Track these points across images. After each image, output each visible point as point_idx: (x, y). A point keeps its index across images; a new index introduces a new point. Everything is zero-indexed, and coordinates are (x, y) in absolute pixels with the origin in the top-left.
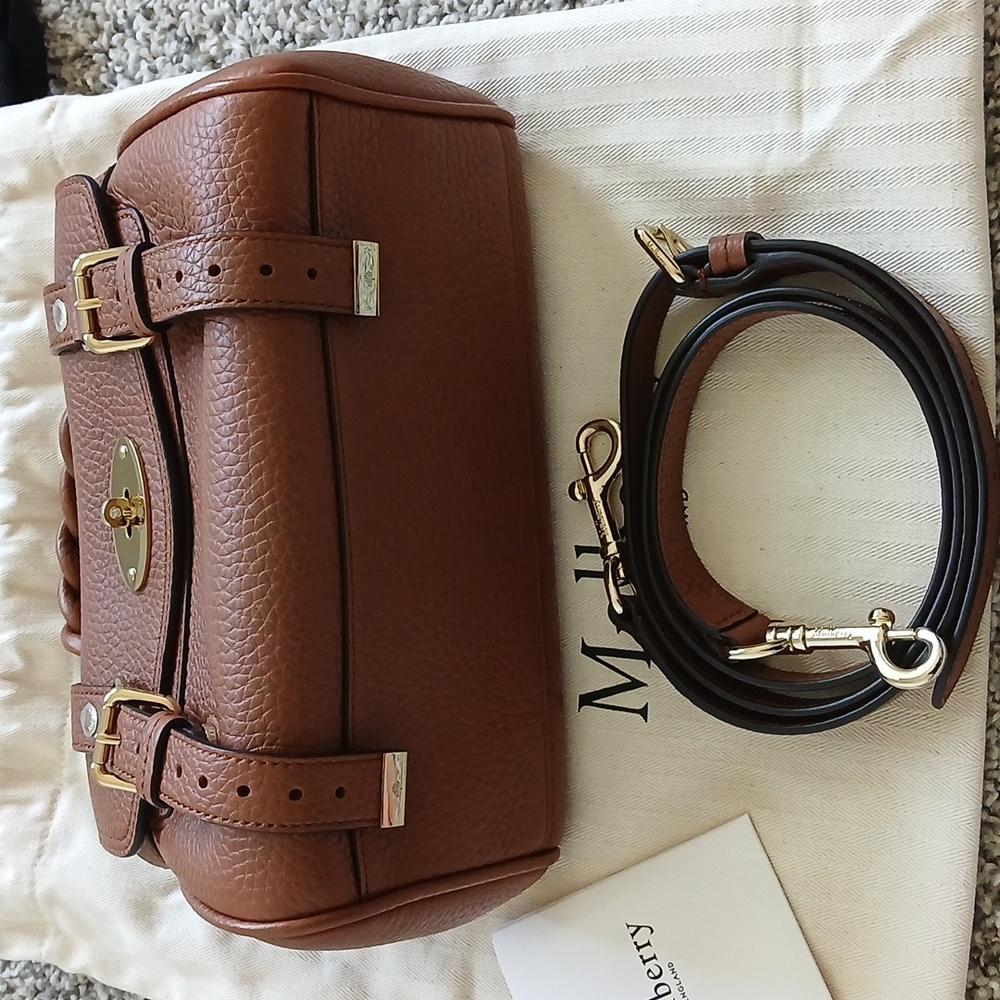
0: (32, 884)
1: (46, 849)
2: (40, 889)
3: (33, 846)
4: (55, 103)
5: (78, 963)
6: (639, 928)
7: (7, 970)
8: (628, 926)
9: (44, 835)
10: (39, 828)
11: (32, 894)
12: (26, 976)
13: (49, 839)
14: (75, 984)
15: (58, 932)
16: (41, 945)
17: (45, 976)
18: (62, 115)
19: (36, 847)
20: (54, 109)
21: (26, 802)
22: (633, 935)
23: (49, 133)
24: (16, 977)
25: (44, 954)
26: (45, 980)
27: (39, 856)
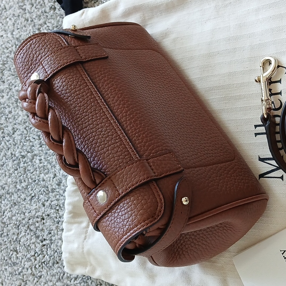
0: (83, 248)
1: (87, 237)
2: (85, 250)
3: (83, 236)
4: (84, 11)
5: (97, 274)
6: (285, 251)
7: (76, 281)
8: (281, 251)
9: (86, 232)
10: (85, 230)
11: (83, 251)
12: (82, 283)
13: (88, 234)
14: (97, 284)
15: (91, 265)
16: (86, 269)
17: (87, 282)
18: (86, 14)
19: (84, 236)
20: (84, 12)
21: (81, 223)
22: (283, 254)
23: (83, 19)
24: (79, 283)
25: (87, 272)
26: (87, 284)
27: (85, 239)
